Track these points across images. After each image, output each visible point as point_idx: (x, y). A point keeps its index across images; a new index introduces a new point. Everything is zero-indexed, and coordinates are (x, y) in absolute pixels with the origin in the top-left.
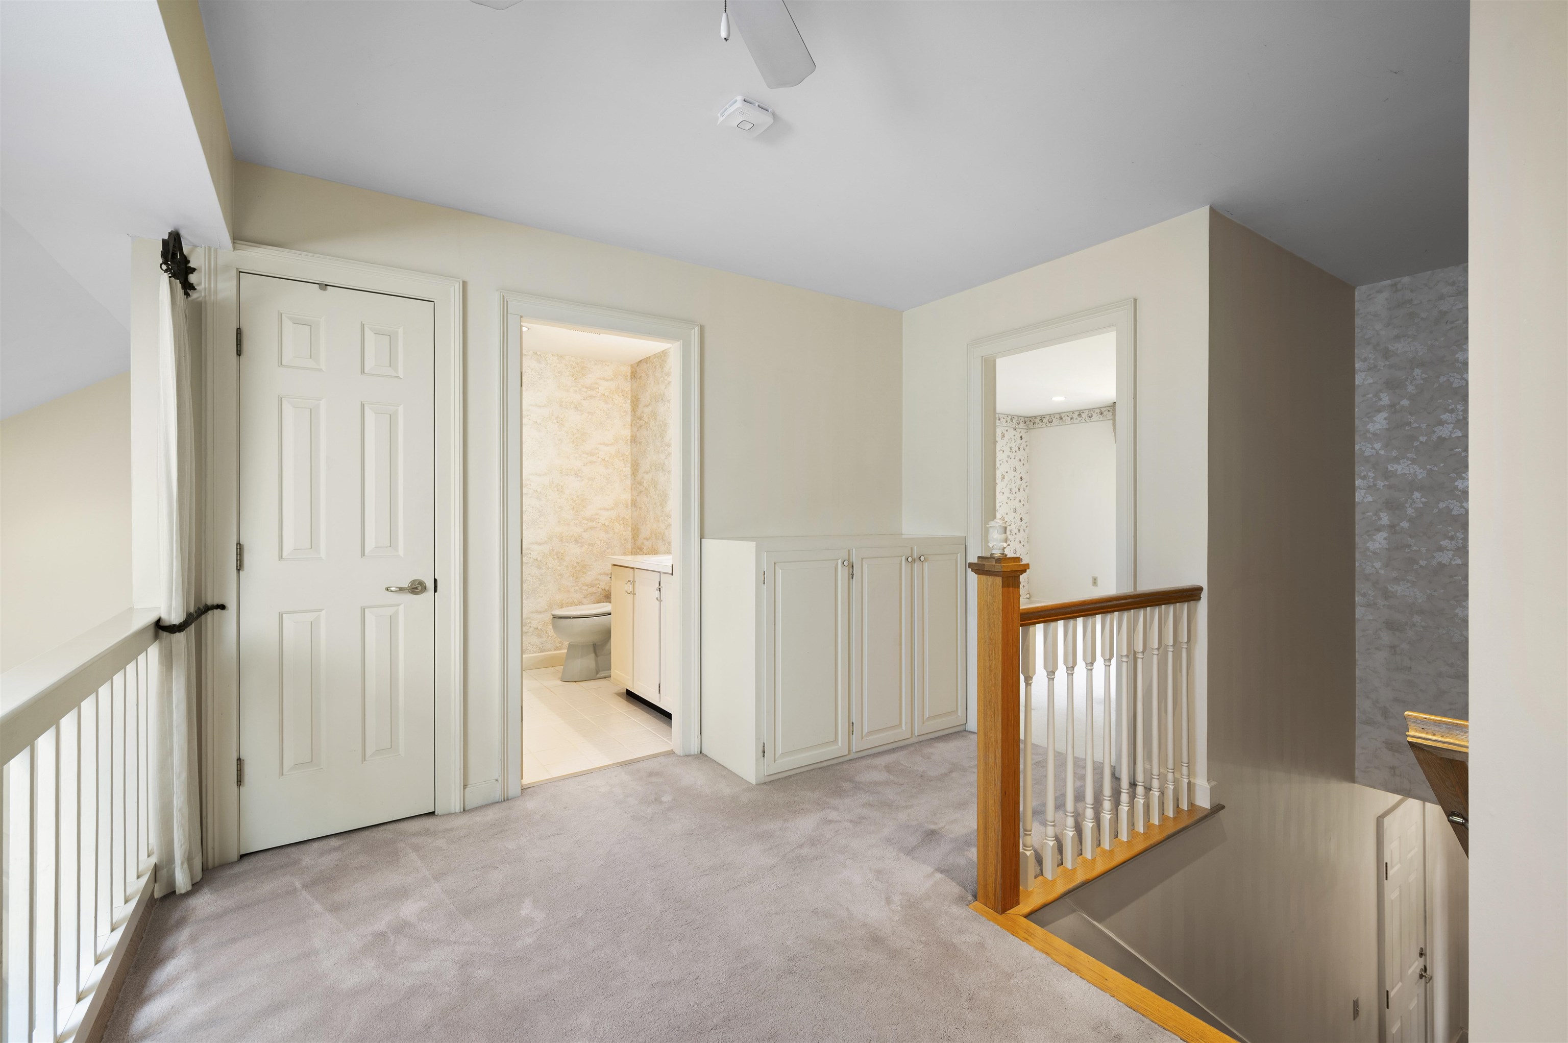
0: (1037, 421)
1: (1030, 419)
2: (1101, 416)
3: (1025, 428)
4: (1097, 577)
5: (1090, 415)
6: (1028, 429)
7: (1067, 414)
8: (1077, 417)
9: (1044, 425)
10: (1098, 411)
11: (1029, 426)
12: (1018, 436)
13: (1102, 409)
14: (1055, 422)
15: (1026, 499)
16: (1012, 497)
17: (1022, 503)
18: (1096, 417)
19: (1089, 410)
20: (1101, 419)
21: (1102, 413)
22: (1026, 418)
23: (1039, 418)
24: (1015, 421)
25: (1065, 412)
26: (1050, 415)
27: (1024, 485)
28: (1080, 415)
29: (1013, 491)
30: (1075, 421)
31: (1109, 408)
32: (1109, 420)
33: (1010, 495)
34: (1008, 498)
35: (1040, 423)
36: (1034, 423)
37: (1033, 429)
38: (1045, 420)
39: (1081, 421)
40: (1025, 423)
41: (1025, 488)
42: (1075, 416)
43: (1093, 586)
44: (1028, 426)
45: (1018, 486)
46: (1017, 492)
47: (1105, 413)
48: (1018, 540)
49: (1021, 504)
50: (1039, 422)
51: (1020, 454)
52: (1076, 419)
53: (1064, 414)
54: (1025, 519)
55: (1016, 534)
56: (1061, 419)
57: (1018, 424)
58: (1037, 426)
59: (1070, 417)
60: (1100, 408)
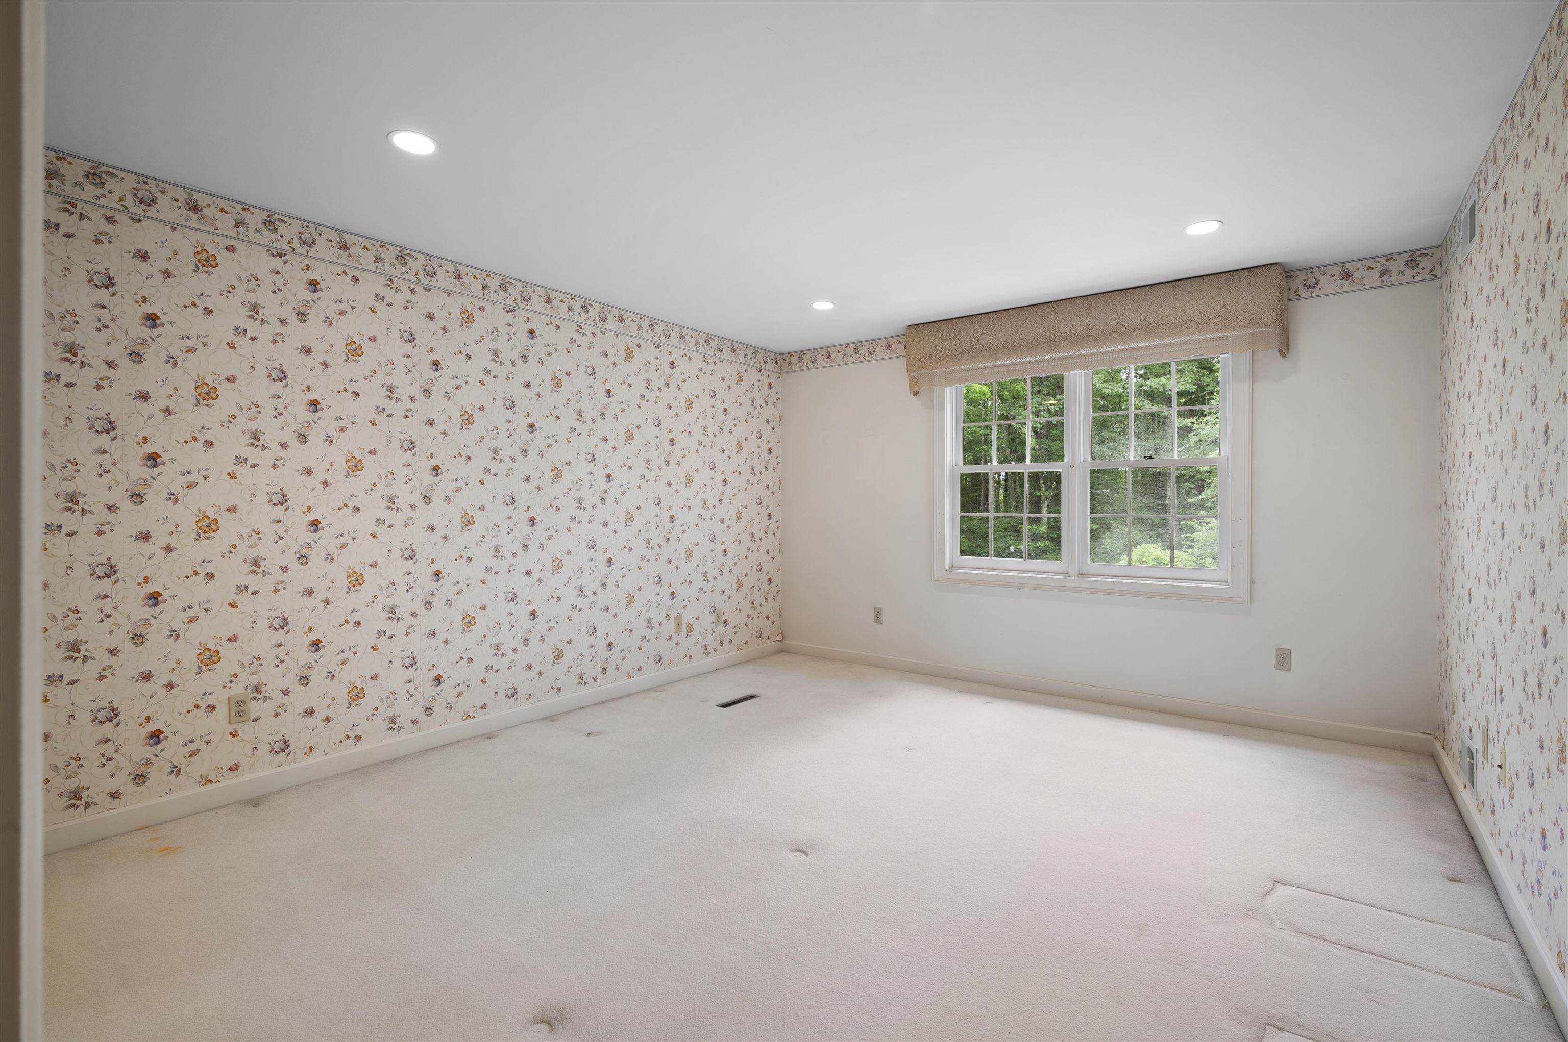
0: (794, 360)
1: (784, 357)
2: (888, 351)
3: (776, 370)
4: (881, 609)
5: (871, 350)
6: (781, 373)
7: (839, 348)
8: (853, 353)
9: (804, 367)
10: (884, 343)
11: (783, 368)
12: (765, 382)
13: (890, 340)
14: (821, 361)
15: (778, 483)
16: (754, 480)
17: (771, 489)
18: (880, 353)
19: (870, 341)
20: (888, 356)
21: (889, 347)
22: (777, 356)
23: (797, 355)
24: (759, 357)
25: (834, 346)
26: (813, 350)
27: (773, 462)
28: (856, 350)
29: (757, 470)
30: (849, 359)
31: (899, 339)
32: (901, 356)
33: (751, 477)
34: (748, 481)
35: (799, 364)
36: (789, 364)
37: (788, 372)
38: (806, 359)
39: (859, 360)
40: (776, 362)
41: (775, 466)
42: (850, 351)
43: (875, 622)
44: (780, 367)
45: (764, 463)
46: (764, 471)
47: (893, 347)
48: (764, 549)
49: (769, 492)
50: (796, 361)
51: (768, 412)
52: (851, 356)
53: (833, 349)
54: (776, 515)
55: (761, 539)
56: (829, 356)
57: (766, 362)
58: (793, 367)
59: (843, 353)
60: (886, 338)
